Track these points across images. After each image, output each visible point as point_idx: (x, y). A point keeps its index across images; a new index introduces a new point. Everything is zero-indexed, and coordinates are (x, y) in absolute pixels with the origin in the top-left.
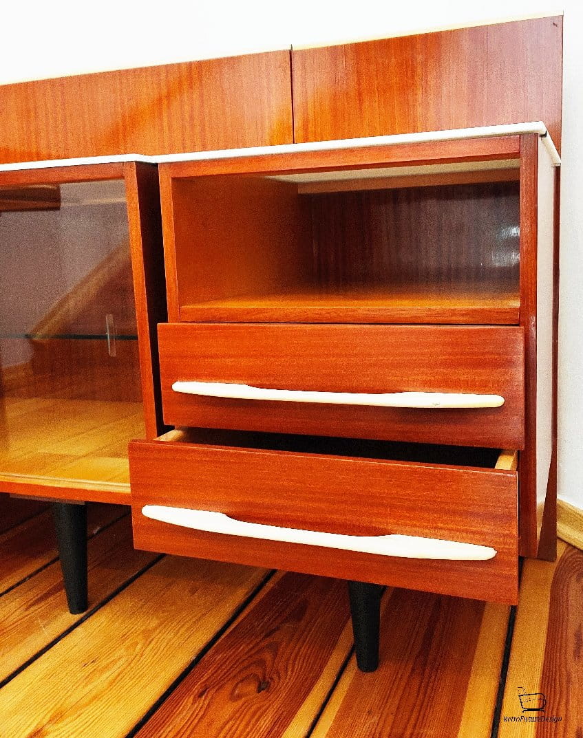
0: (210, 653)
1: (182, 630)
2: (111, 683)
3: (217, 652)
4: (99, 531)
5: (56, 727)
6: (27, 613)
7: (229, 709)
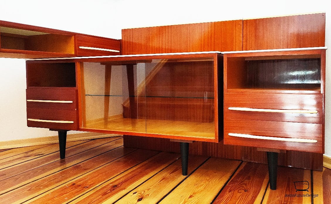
0: (228, 184)
1: (217, 180)
2: (204, 188)
3: (229, 184)
4: (178, 159)
5: (195, 195)
6: (170, 175)
7: (239, 195)
